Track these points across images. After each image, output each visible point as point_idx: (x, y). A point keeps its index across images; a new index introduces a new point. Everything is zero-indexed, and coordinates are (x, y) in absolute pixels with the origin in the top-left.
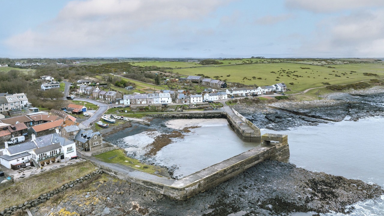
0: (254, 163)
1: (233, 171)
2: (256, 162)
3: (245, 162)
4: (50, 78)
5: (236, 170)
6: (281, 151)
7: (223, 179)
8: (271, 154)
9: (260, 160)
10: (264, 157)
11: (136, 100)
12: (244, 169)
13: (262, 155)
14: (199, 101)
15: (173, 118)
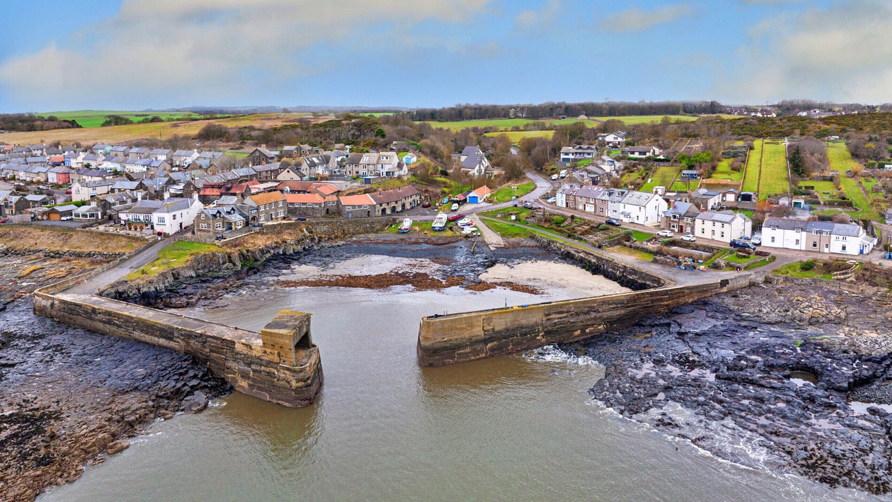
0: (156, 339)
1: (109, 322)
2: (162, 341)
3: (135, 322)
4: (615, 138)
5: (114, 324)
6: (254, 367)
7: (88, 323)
8: (212, 351)
9: (172, 344)
10: (188, 344)
11: (576, 198)
12: (132, 335)
13: (182, 335)
14: (717, 237)
15: (565, 259)
